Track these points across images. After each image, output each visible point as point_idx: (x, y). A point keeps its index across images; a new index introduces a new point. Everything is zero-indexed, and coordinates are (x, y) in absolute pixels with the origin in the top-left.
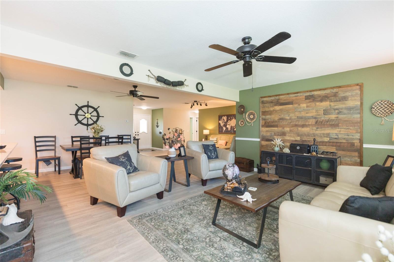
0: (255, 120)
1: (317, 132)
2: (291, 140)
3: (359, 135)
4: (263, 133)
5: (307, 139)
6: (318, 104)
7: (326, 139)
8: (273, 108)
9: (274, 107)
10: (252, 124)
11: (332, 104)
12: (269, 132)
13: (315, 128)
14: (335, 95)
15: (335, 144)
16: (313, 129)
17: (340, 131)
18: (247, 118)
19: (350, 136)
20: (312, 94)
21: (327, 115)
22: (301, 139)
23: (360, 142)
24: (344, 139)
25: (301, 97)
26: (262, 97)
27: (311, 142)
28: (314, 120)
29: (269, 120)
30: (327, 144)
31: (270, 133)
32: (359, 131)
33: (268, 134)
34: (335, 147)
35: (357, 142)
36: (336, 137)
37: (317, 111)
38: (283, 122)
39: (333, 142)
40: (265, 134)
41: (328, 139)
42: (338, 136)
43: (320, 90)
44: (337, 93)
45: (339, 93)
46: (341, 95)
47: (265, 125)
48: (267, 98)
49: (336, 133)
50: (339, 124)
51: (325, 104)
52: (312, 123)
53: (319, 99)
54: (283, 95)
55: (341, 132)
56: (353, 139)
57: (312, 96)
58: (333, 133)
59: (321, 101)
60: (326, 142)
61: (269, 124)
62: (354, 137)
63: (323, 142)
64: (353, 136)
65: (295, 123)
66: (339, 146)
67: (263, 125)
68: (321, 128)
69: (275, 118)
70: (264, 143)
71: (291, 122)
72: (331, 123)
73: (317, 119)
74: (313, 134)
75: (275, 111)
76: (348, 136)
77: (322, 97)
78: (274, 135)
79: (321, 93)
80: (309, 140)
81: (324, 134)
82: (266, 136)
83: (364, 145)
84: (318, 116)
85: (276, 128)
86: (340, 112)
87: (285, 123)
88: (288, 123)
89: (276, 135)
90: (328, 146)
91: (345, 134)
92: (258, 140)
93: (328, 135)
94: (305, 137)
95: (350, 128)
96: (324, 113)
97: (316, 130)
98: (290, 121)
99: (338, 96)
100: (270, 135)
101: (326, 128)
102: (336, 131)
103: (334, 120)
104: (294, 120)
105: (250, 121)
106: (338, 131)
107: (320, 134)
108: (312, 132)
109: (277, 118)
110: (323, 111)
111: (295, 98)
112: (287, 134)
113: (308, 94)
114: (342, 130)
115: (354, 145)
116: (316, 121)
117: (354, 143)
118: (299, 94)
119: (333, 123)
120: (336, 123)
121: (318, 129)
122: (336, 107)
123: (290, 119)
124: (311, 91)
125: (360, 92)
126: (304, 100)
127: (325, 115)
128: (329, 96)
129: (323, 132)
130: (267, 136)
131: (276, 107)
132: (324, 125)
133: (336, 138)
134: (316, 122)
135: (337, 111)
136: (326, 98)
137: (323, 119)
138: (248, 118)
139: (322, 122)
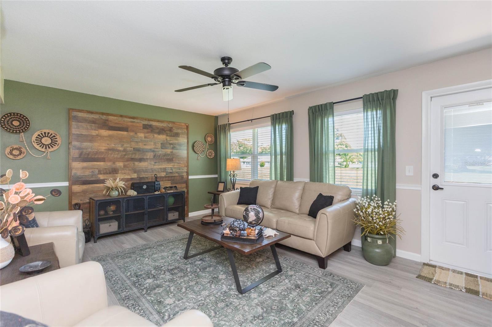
0: (55, 148)
1: (155, 167)
2: (125, 178)
3: (186, 168)
4: (75, 172)
5: (144, 176)
6: (156, 135)
7: (163, 174)
8: (97, 132)
9: (99, 130)
10: (49, 155)
11: (168, 138)
12: (89, 169)
13: (153, 163)
14: (171, 130)
15: (170, 178)
16: (151, 164)
17: (174, 165)
18: (34, 142)
19: (181, 170)
20: (150, 123)
21: (164, 149)
22: (139, 176)
23: (187, 175)
24: (177, 172)
25: (138, 125)
26: (74, 110)
27: (149, 179)
28: (152, 153)
29: (90, 150)
30: (164, 179)
31: (91, 171)
32: (186, 165)
33: (87, 173)
34: (170, 182)
35: (185, 174)
36: (171, 171)
37: (155, 143)
38: (114, 154)
39: (169, 177)
40: (79, 173)
41: (165, 173)
42: (172, 170)
43: (158, 121)
44: (172, 128)
45: (174, 128)
46: (175, 131)
47: (79, 157)
48: (85, 113)
49: (171, 168)
50: (173, 158)
51: (162, 137)
52: (150, 157)
53: (157, 131)
54: (114, 116)
55: (175, 167)
56: (183, 172)
57: (150, 126)
58: (169, 168)
59: (159, 133)
60: (163, 177)
61: (89, 157)
62: (183, 171)
63: (161, 177)
64: (182, 169)
65: (130, 156)
66: (173, 180)
67: (76, 158)
68: (159, 162)
69: (100, 147)
70: (77, 188)
71: (125, 155)
72: (167, 158)
73: (155, 153)
74: (152, 169)
75: (100, 136)
76: (180, 169)
77: (159, 129)
78: (98, 174)
79: (159, 125)
80: (147, 176)
81: (161, 169)
82: (83, 176)
83: (189, 176)
84: (156, 150)
85: (102, 163)
86: (174, 147)
87: (116, 155)
88: (121, 156)
89: (101, 174)
90: (165, 181)
91: (177, 168)
92: (66, 184)
93: (165, 170)
94: (143, 173)
95: (181, 162)
96: (161, 147)
97: (154, 165)
98: (124, 153)
99: (172, 132)
100: (90, 174)
101: (163, 163)
102: (171, 165)
103: (169, 154)
104: (130, 152)
105: (43, 150)
106: (172, 165)
107: (158, 169)
108: (150, 167)
109: (104, 148)
110: (160, 145)
111: (130, 124)
112: (120, 172)
113: (146, 123)
114: (175, 164)
115: (183, 178)
116: (154, 154)
117: (183, 176)
118: (136, 120)
119: (169, 158)
120: (171, 158)
121: (156, 164)
122: (171, 142)
123: (125, 150)
124: (149, 120)
125: (186, 131)
126: (142, 128)
127: (162, 149)
128: (166, 129)
129: (160, 167)
130: (85, 175)
131: (103, 130)
132: (161, 159)
133: (171, 173)
134: (155, 156)
135: (172, 146)
136: (163, 132)
137: (160, 152)
138: (36, 142)
139: (159, 157)
